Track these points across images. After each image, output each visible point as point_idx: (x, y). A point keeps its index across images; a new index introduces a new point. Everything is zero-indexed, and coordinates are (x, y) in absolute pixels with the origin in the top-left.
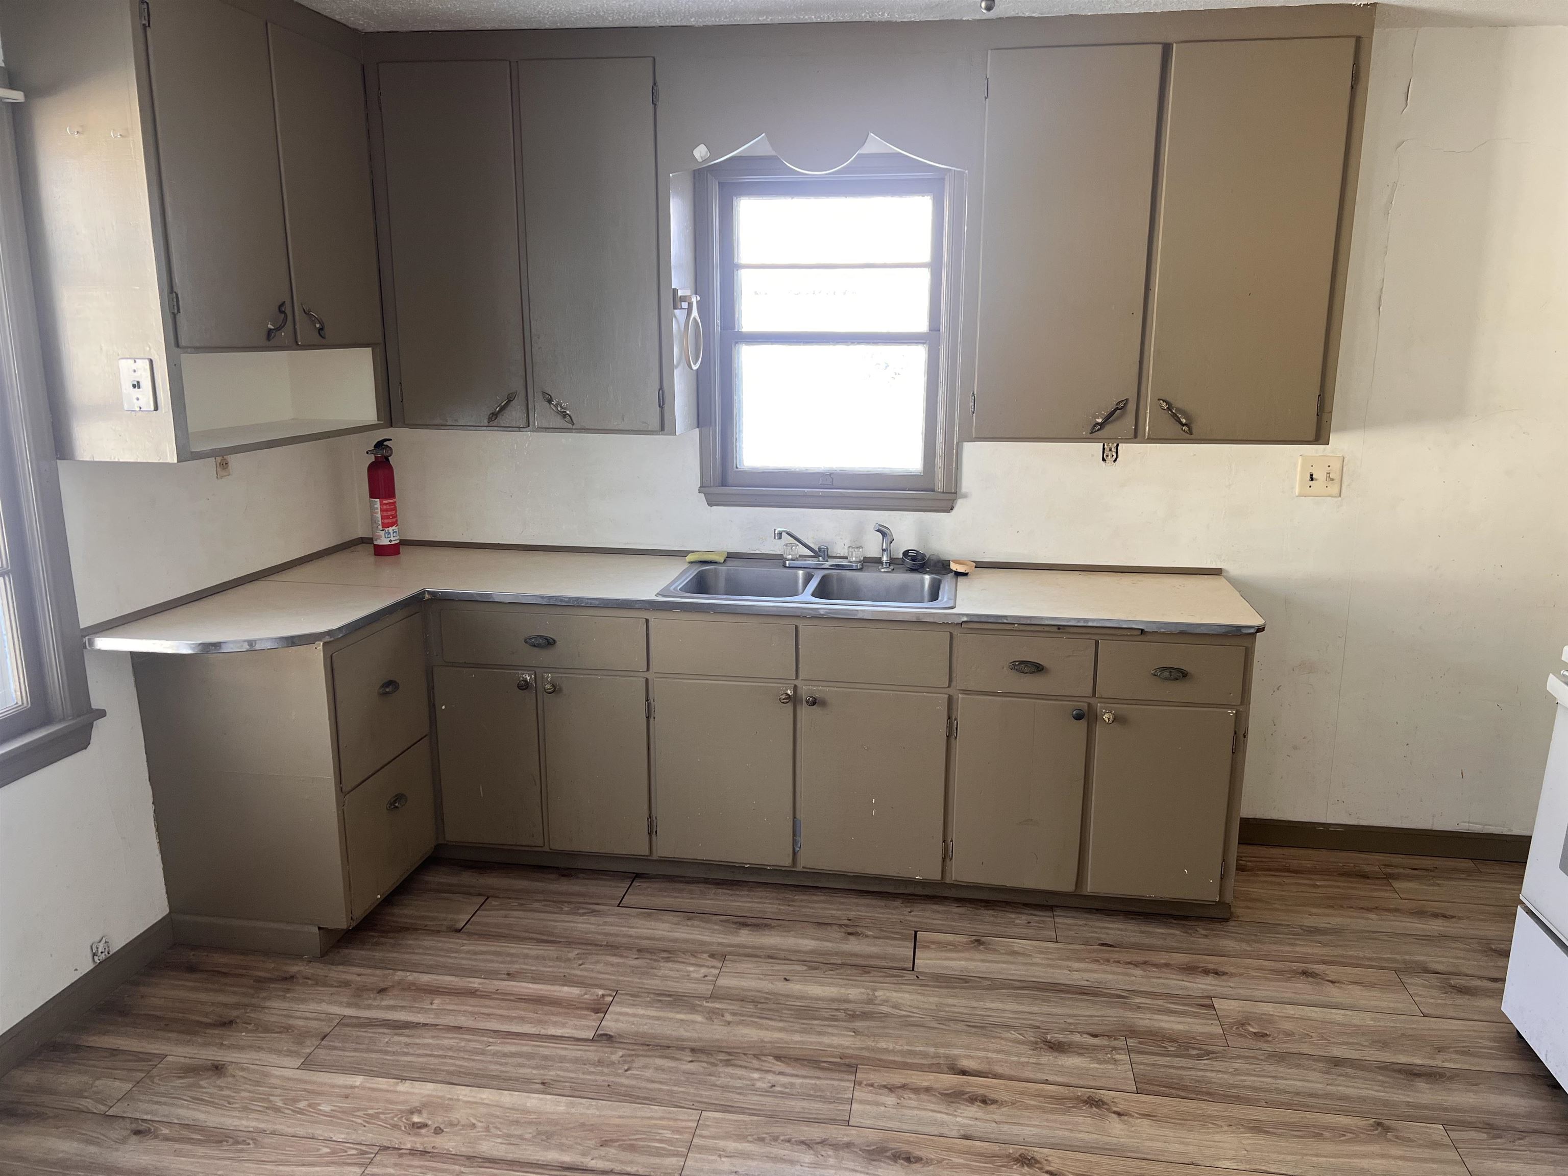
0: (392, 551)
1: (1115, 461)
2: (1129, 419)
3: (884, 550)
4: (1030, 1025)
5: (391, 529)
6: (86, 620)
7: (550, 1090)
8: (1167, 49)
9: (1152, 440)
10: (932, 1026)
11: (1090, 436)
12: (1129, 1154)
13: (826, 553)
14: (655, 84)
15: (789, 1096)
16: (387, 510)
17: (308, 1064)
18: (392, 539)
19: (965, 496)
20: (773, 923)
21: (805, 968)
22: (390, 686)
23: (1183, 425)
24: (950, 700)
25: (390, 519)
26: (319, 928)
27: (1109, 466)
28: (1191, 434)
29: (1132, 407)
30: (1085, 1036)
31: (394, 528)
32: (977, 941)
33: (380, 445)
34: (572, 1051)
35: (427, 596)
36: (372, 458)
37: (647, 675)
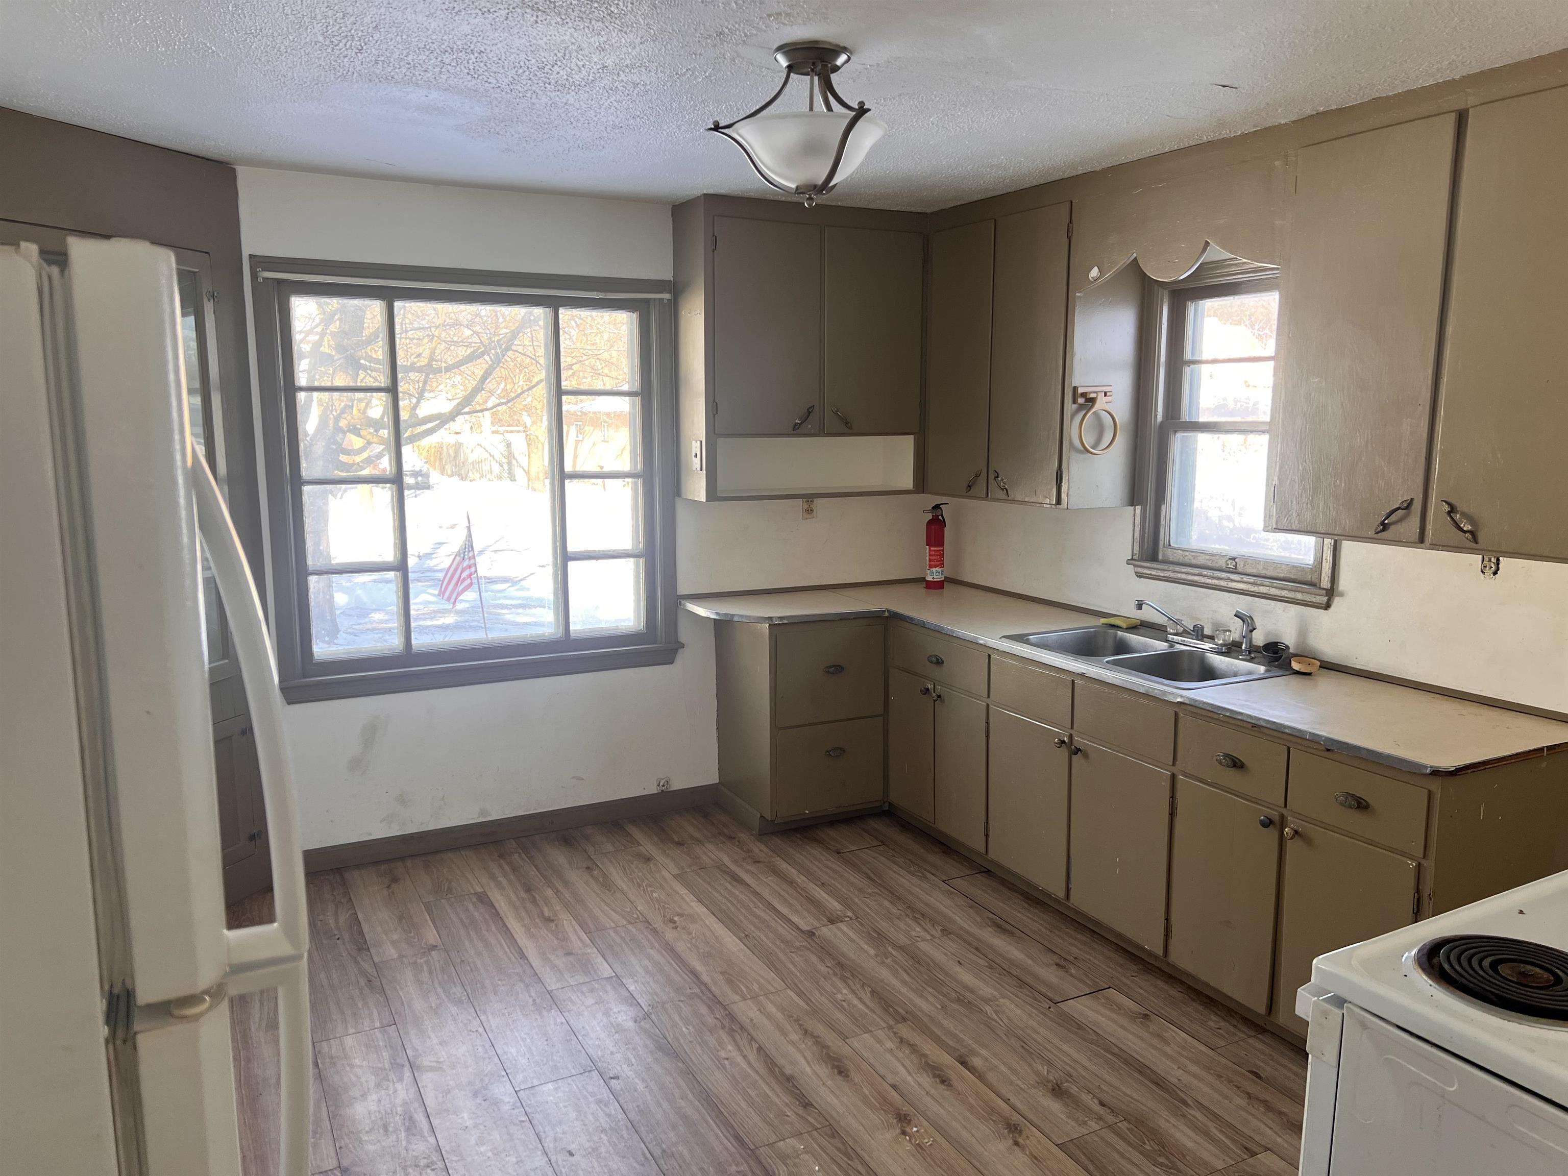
0: (937, 586)
1: (1495, 573)
2: (1414, 523)
3: (1244, 637)
4: (1068, 1072)
5: (934, 570)
6: (682, 589)
7: (745, 941)
8: (1462, 119)
9: (1434, 546)
10: (998, 1033)
11: (1376, 536)
12: (974, 1161)
13: (1200, 633)
14: (1071, 222)
15: (841, 1009)
16: (934, 555)
17: (678, 877)
18: (935, 577)
19: (1341, 595)
20: (1018, 933)
21: (987, 964)
22: (836, 669)
23: (1465, 532)
24: (1173, 777)
25: (938, 560)
26: (762, 816)
27: (1489, 581)
28: (1477, 543)
29: (1417, 507)
30: (1095, 1101)
31: (937, 569)
32: (1146, 1015)
33: (937, 507)
34: (785, 931)
35: (887, 614)
36: (929, 516)
37: (988, 701)
